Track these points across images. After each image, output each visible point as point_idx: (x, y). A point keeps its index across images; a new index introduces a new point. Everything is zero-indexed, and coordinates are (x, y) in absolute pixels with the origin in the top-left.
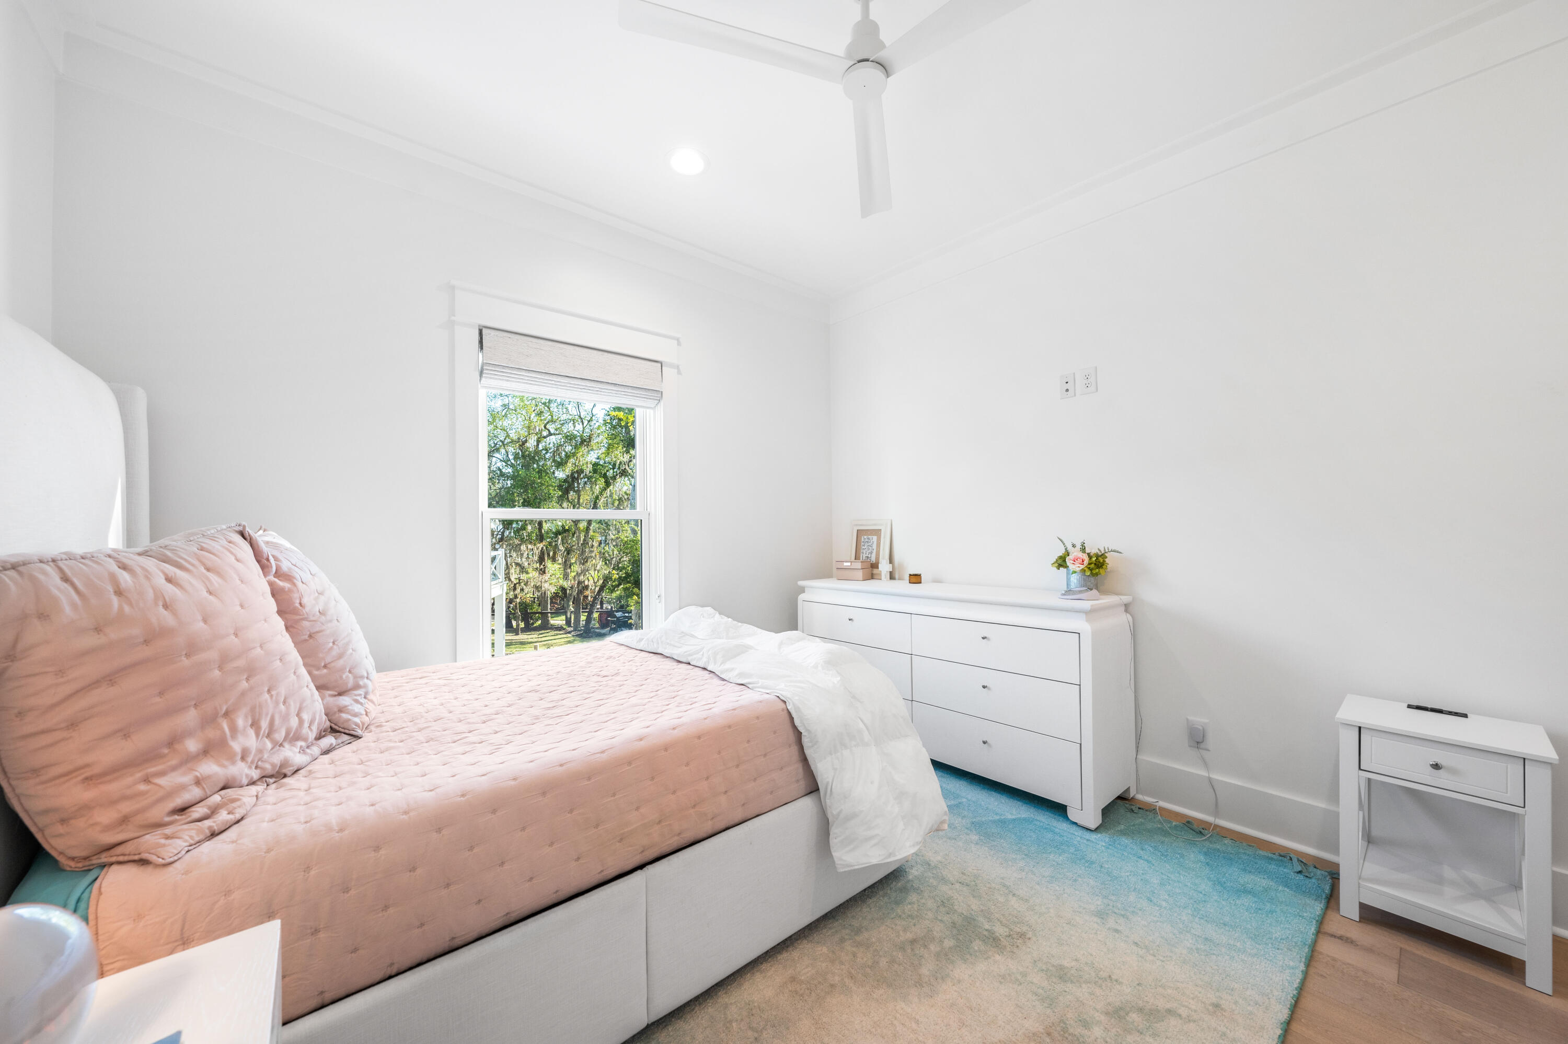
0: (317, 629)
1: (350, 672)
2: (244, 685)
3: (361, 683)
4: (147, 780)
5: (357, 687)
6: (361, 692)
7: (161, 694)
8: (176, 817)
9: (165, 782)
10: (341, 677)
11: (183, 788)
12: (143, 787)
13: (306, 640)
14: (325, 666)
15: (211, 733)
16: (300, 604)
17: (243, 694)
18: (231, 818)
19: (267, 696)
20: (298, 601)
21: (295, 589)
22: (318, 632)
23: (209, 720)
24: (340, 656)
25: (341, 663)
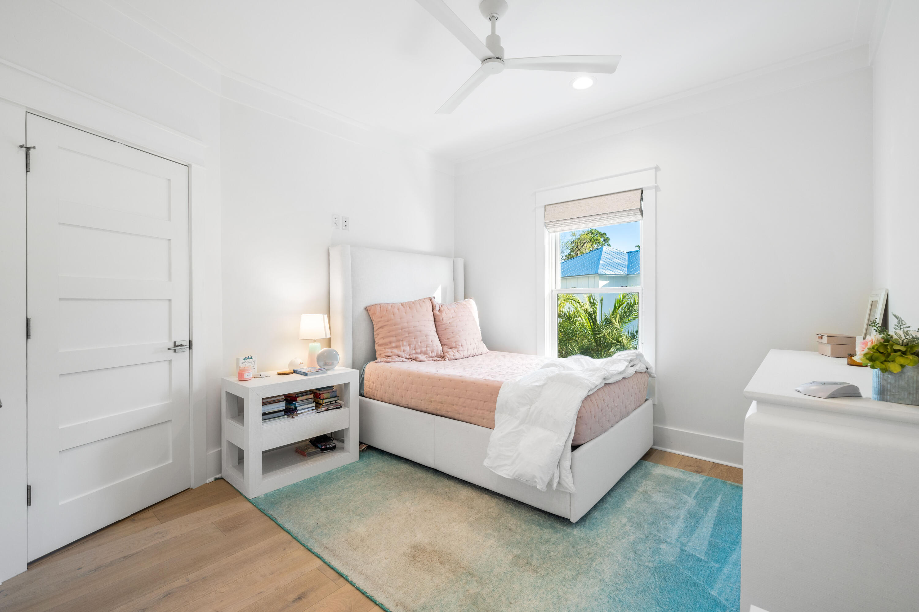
0: (447, 328)
1: (455, 342)
2: (407, 335)
3: (458, 347)
4: (385, 348)
5: (456, 348)
6: (456, 349)
7: (389, 332)
8: (386, 357)
9: (387, 350)
10: (451, 343)
11: (388, 352)
12: (384, 349)
13: (443, 330)
14: (448, 339)
15: (398, 344)
16: (443, 320)
17: (407, 337)
18: (391, 361)
19: (414, 339)
20: (442, 319)
21: (441, 315)
22: (447, 329)
23: (398, 341)
24: (453, 337)
25: (452, 339)
